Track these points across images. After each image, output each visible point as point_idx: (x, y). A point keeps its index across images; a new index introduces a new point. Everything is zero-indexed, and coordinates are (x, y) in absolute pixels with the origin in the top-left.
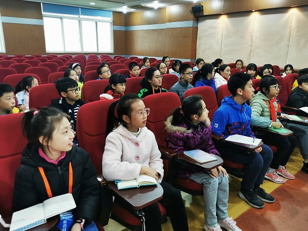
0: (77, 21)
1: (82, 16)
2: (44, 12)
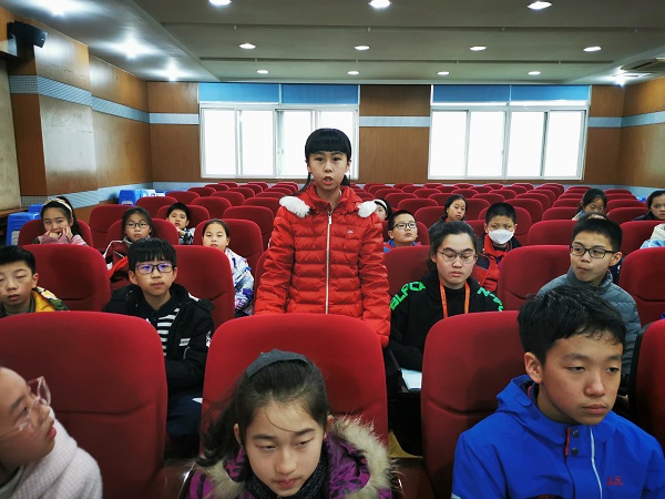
1: (513, 103)
2: (434, 100)
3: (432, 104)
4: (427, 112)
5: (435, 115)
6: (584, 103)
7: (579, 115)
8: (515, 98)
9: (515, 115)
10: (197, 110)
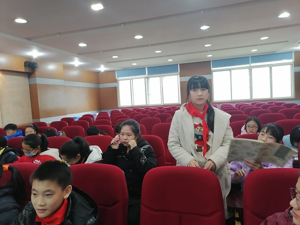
0: (248, 70)
1: (252, 65)
2: (213, 67)
3: (212, 69)
4: (210, 73)
5: (214, 73)
6: (291, 61)
7: (289, 66)
8: (253, 62)
9: (253, 70)
10: (116, 81)
